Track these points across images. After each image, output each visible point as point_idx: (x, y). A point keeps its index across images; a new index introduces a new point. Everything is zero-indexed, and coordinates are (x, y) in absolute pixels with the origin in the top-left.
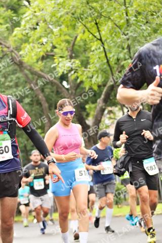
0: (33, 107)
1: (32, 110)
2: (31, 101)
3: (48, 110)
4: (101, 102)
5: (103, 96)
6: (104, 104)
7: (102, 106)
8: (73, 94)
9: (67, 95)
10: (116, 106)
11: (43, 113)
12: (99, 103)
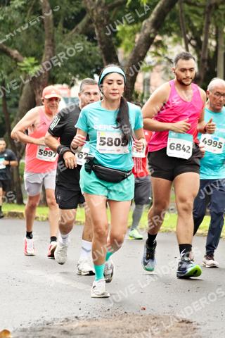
0: (26, 16)
1: (24, 23)
2: (24, 5)
3: (52, 25)
4: (149, 26)
5: (153, 16)
6: (153, 30)
7: (149, 34)
8: (102, 5)
9: (91, 5)
10: (170, 35)
11: (44, 30)
12: (145, 27)
